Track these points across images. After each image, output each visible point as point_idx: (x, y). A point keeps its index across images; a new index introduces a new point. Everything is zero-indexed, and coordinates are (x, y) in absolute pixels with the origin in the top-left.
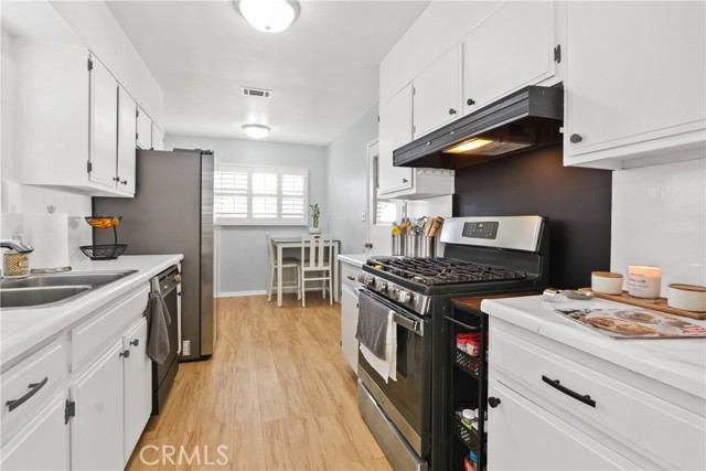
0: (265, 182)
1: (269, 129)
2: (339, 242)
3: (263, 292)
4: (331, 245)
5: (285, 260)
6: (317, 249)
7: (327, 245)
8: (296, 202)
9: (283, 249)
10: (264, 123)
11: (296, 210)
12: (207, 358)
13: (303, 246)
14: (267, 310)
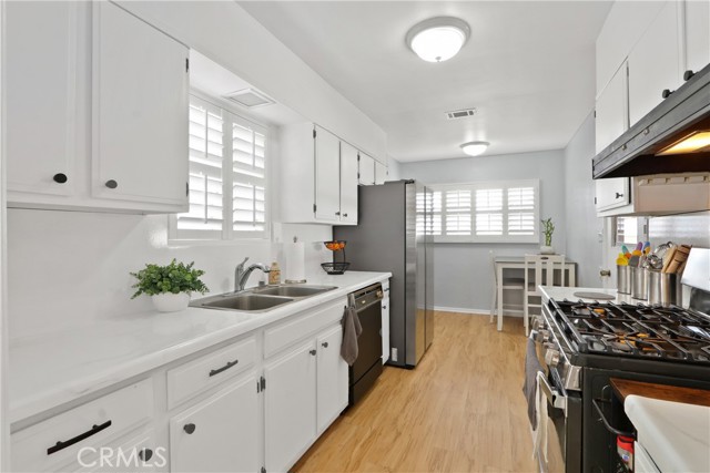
0: (489, 198)
1: (487, 144)
2: (576, 266)
3: (487, 312)
4: (563, 268)
5: (506, 281)
6: (544, 271)
7: (557, 267)
8: (524, 218)
9: (504, 269)
10: (482, 139)
11: (525, 225)
12: (411, 367)
13: (526, 267)
14: (485, 331)
